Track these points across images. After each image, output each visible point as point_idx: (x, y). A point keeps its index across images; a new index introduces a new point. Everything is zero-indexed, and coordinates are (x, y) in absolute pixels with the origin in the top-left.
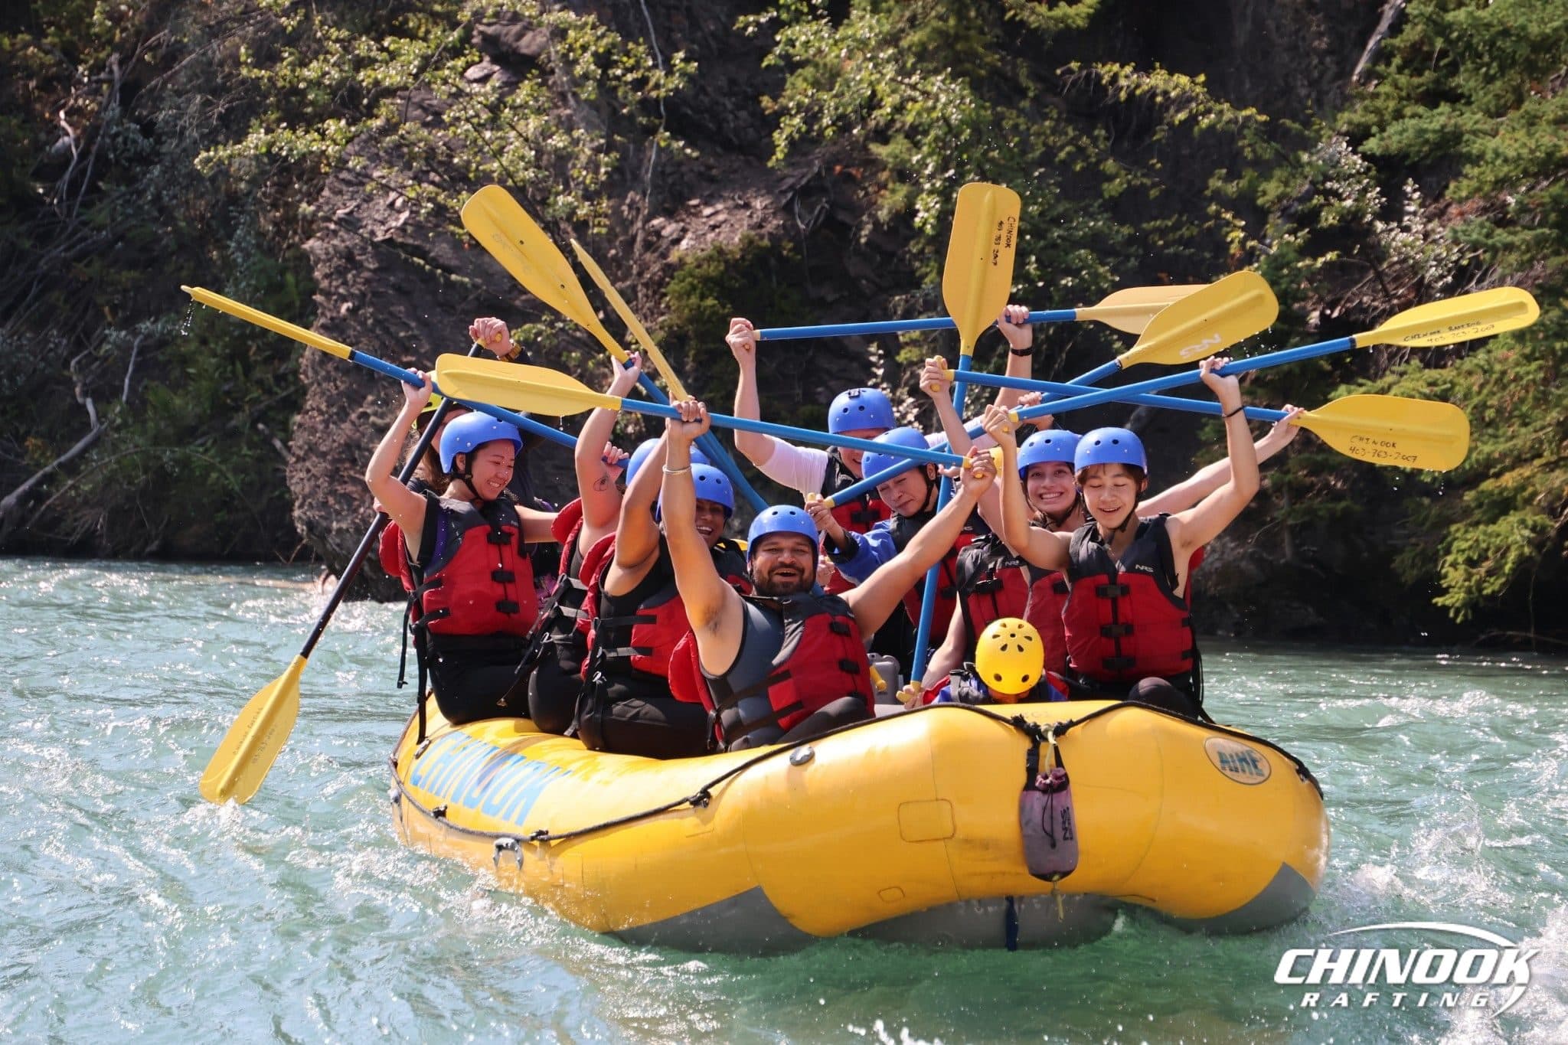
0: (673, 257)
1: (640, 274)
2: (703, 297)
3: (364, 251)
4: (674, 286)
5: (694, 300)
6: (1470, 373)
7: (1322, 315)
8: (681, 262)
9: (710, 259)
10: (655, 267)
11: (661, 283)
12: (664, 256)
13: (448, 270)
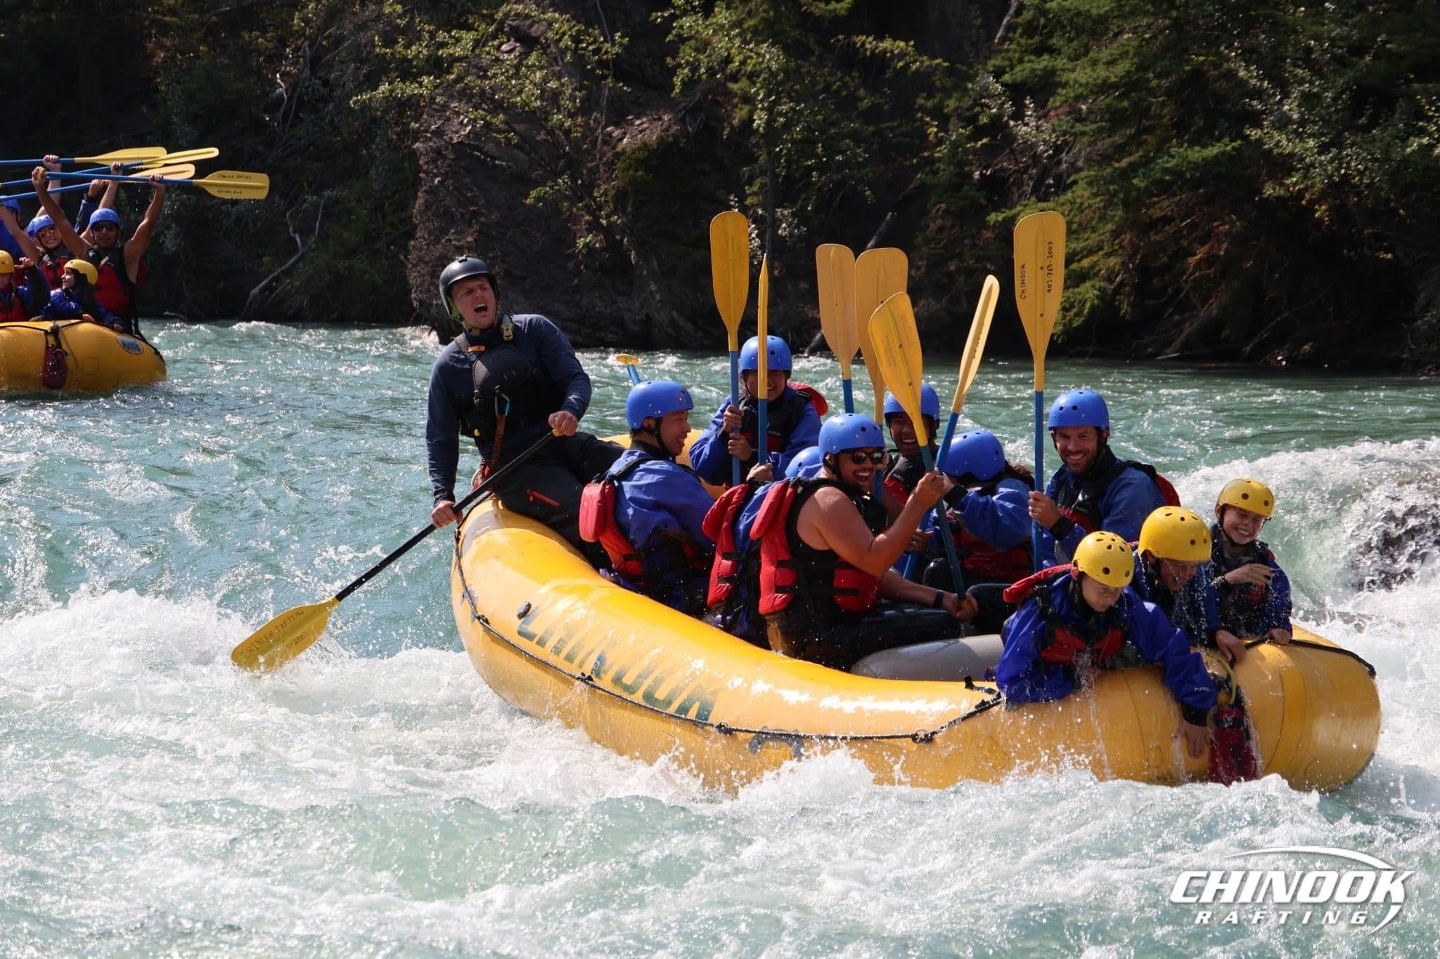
0: (619, 148)
1: (601, 159)
2: (636, 171)
3: (446, 148)
4: (620, 165)
5: (631, 172)
6: (1063, 204)
7: (981, 174)
8: (624, 151)
9: (639, 149)
10: (610, 154)
11: (613, 163)
12: (614, 148)
13: (494, 158)
